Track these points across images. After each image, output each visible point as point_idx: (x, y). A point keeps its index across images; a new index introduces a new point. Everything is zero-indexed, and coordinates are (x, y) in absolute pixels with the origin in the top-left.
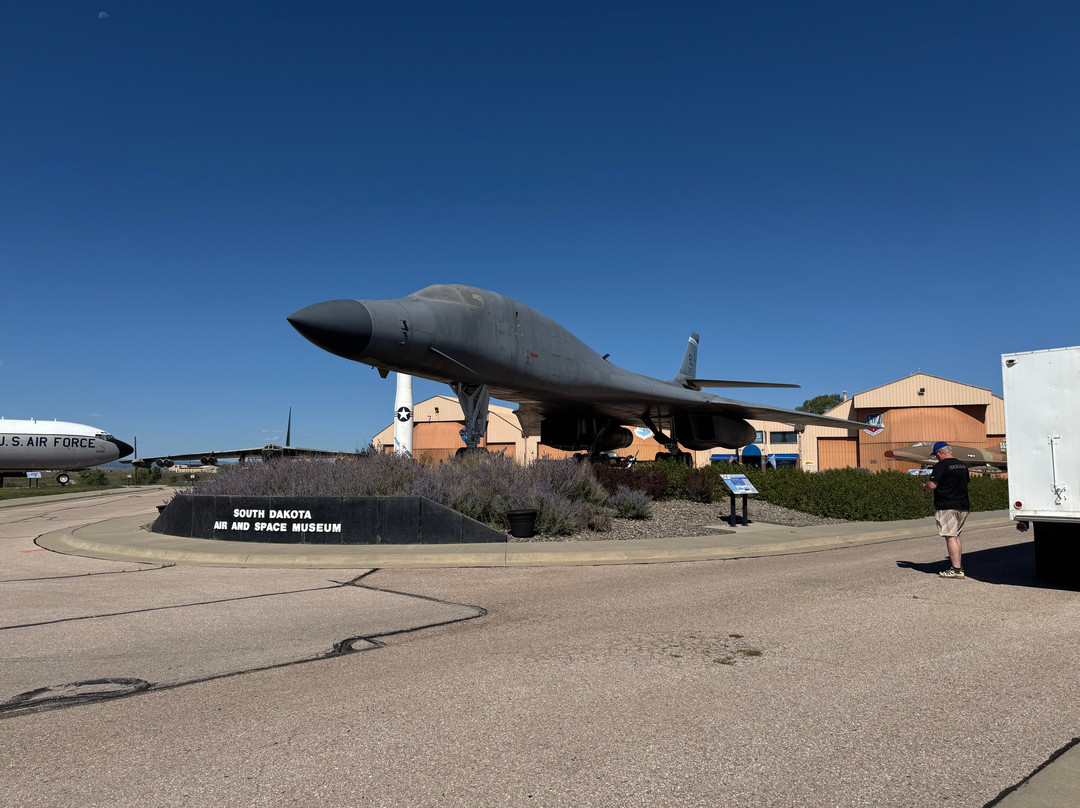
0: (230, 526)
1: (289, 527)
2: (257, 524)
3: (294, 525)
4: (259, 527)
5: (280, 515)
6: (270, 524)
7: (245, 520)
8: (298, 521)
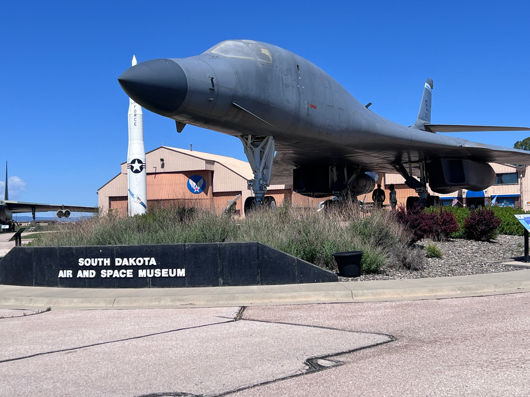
0: (75, 274)
1: (135, 273)
2: (103, 272)
3: (140, 271)
4: (104, 274)
5: (125, 262)
6: (116, 271)
7: (90, 268)
8: (144, 267)
